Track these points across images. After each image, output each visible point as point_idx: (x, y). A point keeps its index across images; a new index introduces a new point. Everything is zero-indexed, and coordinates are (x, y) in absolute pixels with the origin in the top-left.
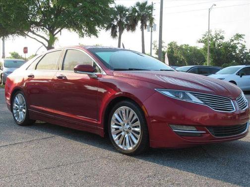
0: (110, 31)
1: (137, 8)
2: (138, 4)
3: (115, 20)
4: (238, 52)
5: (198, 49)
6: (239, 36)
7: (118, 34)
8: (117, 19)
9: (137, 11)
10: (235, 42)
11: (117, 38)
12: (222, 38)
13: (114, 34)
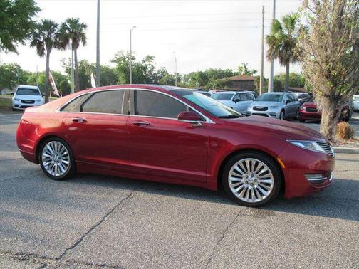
0: (35, 48)
1: (68, 25)
2: (69, 21)
3: (41, 36)
4: (147, 73)
5: (110, 68)
6: (150, 58)
7: (46, 52)
8: (43, 35)
9: (68, 28)
10: (147, 63)
11: (45, 56)
12: (134, 59)
13: (41, 52)
